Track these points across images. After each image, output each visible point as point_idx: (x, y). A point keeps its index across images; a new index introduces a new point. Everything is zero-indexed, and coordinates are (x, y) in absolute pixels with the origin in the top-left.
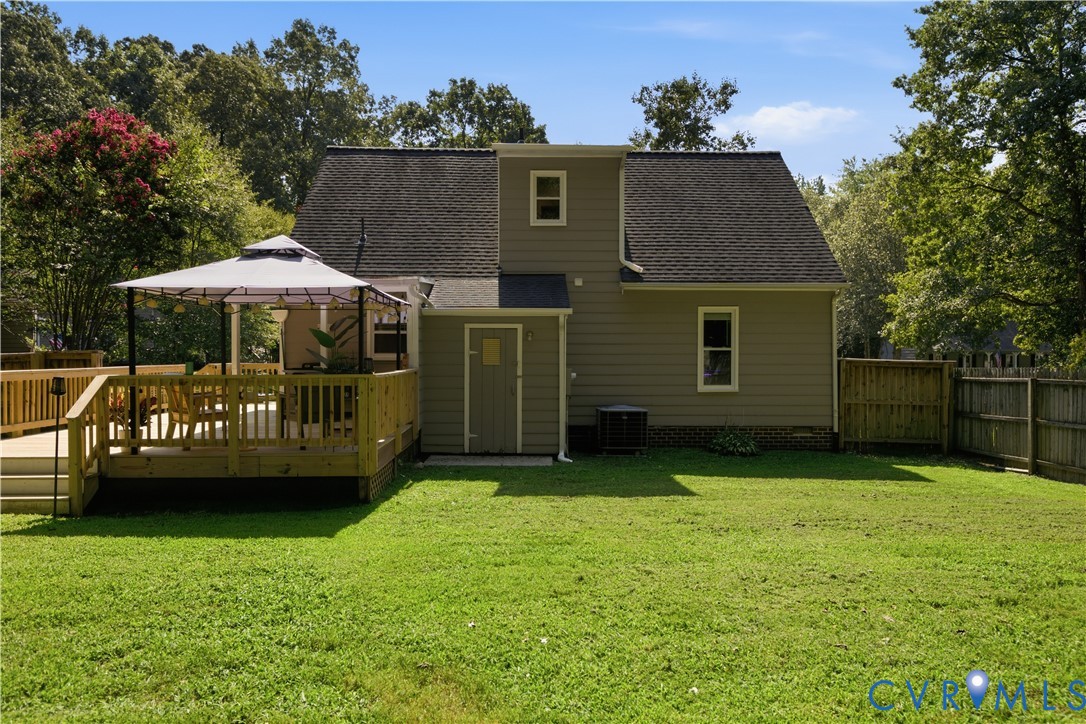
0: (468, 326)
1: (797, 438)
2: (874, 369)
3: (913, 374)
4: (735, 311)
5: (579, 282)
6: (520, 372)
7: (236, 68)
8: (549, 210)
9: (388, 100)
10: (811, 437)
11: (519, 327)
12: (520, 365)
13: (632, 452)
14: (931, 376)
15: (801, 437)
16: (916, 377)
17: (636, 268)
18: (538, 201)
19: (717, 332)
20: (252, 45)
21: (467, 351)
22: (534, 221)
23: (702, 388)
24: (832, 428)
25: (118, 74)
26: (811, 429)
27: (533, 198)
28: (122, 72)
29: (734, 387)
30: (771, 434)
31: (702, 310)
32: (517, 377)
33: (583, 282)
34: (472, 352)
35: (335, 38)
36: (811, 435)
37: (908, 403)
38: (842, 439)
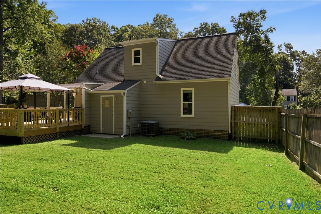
0: (101, 96)
1: (216, 134)
2: (247, 110)
3: (263, 112)
4: (193, 89)
5: (145, 82)
6: (114, 110)
7: (140, 29)
8: (137, 60)
9: (182, 32)
10: (221, 134)
11: (114, 96)
12: (114, 108)
13: (149, 136)
14: (271, 112)
15: (217, 134)
16: (265, 113)
17: (161, 76)
18: (134, 58)
19: (187, 97)
20: (147, 23)
21: (101, 104)
22: (133, 64)
23: (182, 115)
24: (228, 132)
25: (118, 35)
26: (221, 131)
27: (133, 57)
28: (119, 35)
29: (193, 116)
30: (206, 132)
31: (182, 90)
32: (113, 111)
33: (146, 82)
34: (102, 104)
35: (167, 17)
36: (221, 133)
37: (261, 123)
38: (233, 136)
